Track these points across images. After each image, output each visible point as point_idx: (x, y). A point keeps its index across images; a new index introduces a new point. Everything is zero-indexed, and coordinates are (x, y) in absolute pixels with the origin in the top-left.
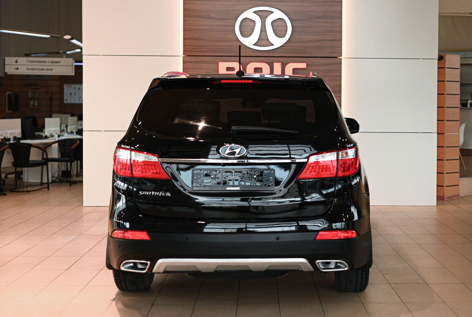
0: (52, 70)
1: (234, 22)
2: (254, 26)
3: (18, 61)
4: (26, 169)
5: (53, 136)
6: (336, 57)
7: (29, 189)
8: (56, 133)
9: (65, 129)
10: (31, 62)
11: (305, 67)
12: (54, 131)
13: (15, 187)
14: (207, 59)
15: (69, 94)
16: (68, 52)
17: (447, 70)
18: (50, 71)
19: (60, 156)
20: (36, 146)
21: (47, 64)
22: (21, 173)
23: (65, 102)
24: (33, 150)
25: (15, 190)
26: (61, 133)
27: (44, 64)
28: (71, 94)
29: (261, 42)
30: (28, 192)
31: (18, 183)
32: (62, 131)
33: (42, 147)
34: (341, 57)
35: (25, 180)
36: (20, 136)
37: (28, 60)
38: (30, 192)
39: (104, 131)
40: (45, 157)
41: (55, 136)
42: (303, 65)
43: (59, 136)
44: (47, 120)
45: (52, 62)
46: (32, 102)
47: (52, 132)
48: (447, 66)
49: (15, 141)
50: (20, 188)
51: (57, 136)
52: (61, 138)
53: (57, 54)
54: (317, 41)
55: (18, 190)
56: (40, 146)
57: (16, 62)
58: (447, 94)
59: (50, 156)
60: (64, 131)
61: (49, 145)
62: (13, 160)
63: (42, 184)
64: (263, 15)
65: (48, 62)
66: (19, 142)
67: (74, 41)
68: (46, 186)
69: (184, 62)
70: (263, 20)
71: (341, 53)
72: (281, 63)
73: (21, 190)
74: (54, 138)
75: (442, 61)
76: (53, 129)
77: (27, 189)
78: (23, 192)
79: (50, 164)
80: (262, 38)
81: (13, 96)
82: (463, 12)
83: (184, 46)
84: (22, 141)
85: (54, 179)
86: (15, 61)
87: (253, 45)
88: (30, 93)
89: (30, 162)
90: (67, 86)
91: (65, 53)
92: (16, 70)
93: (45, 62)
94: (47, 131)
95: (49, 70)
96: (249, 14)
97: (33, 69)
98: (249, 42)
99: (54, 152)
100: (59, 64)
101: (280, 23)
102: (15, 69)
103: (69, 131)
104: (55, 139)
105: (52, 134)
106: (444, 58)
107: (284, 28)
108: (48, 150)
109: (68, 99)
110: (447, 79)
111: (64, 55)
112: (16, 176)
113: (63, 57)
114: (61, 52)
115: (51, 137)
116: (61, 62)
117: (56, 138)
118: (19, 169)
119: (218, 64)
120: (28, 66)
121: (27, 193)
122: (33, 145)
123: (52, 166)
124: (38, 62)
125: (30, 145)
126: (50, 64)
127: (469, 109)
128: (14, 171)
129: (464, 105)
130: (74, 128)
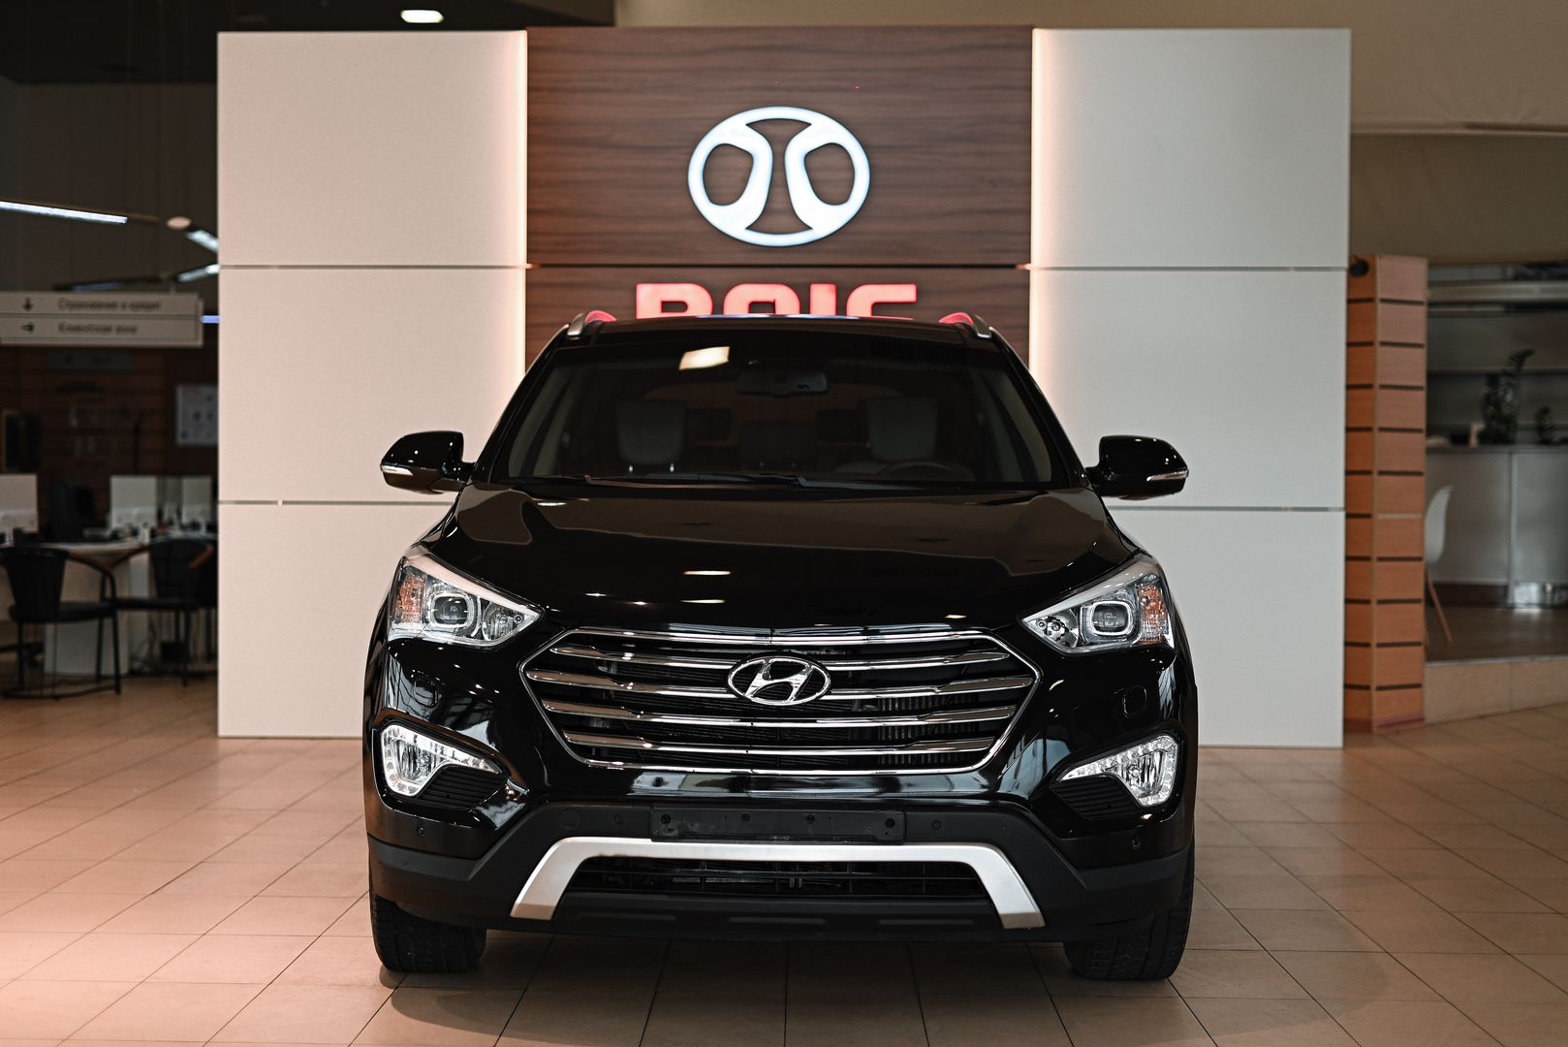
0: (133, 330)
1: (685, 157)
2: (750, 170)
3: (32, 302)
4: (50, 628)
5: (135, 532)
6: (1013, 266)
7: (59, 691)
8: (146, 525)
9: (175, 516)
10: (73, 305)
11: (912, 298)
12: (140, 517)
13: (16, 685)
14: (602, 274)
15: (192, 417)
16: (186, 277)
18: (129, 335)
19: (155, 593)
20: (82, 560)
21: (119, 311)
22: (39, 648)
23: (180, 441)
24: (71, 570)
25: (16, 694)
26: (158, 525)
27: (111, 312)
28: (197, 416)
29: (771, 221)
30: (57, 698)
31: (27, 676)
32: (162, 519)
33: (103, 562)
34: (1028, 266)
35: (48, 668)
36: (35, 532)
37: (63, 301)
38: (63, 700)
40: (108, 594)
41: (140, 534)
42: (906, 293)
43: (153, 534)
44: (118, 484)
45: (136, 306)
46: (79, 442)
47: (133, 520)
49: (19, 543)
50: (31, 688)
51: (146, 531)
52: (160, 538)
53: (152, 283)
54: (950, 213)
55: (26, 693)
56: (96, 559)
57: (28, 306)
59: (123, 593)
60: (169, 522)
61: (124, 558)
62: (11, 602)
63: (99, 677)
64: (779, 135)
65: (124, 306)
66: (33, 545)
67: (200, 237)
68: (112, 683)
69: (529, 286)
70: (779, 148)
71: (1028, 252)
72: (833, 287)
73: (36, 693)
74: (140, 537)
75: (1363, 280)
76: (135, 511)
77: (53, 692)
78: (41, 697)
79: (123, 617)
80: (775, 207)
81: (22, 424)
82: (1440, 121)
83: (529, 235)
85: (137, 665)
86: (24, 302)
87: (746, 229)
88: (73, 415)
89: (62, 609)
90: (184, 393)
91: (175, 279)
92: (26, 331)
93: (113, 306)
94: (117, 519)
95: (127, 330)
96: (735, 130)
97: (77, 329)
98: (734, 220)
99: (138, 580)
100: (155, 312)
102: (24, 328)
103: (185, 520)
104: (141, 542)
105: (131, 525)
107: (846, 175)
108: (117, 573)
109: (190, 431)
111: (172, 284)
112: (20, 658)
113: (166, 290)
114: (164, 275)
115: (129, 533)
116: (163, 305)
117: (143, 536)
118: (29, 636)
119: (636, 289)
120: (61, 321)
122: (73, 557)
123: (129, 623)
124: (94, 305)
125: (66, 555)
126: (128, 311)
127: (1473, 451)
128: (13, 640)
129: (1460, 438)
130: (202, 513)
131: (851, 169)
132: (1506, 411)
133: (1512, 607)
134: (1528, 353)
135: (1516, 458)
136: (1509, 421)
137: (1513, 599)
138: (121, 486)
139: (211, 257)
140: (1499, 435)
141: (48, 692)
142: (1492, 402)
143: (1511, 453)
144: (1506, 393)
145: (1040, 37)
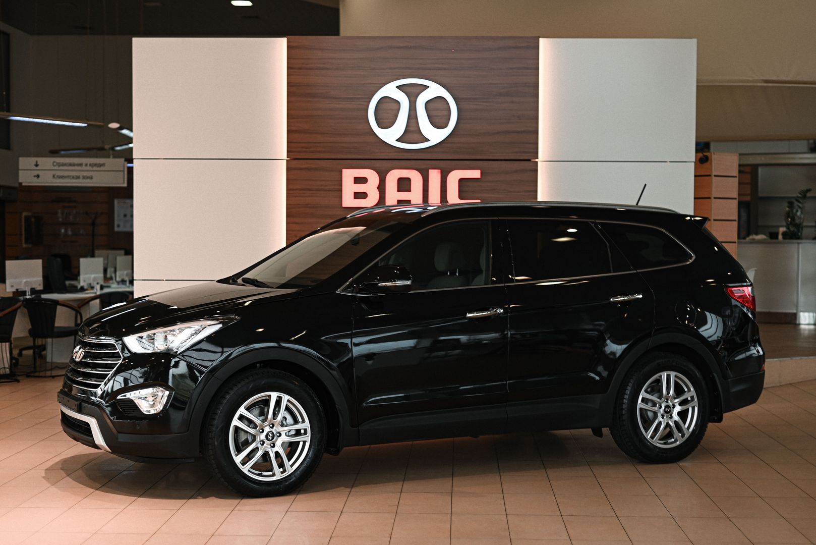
0: (91, 178)
1: (365, 103)
2: (399, 110)
3: (38, 163)
4: (49, 340)
5: (92, 288)
6: (529, 160)
7: (54, 373)
8: (98, 283)
9: (113, 275)
10: (60, 165)
11: (479, 176)
12: (95, 279)
13: (33, 370)
14: (324, 164)
15: (122, 216)
16: (118, 148)
17: (714, 179)
18: (88, 180)
20: (64, 304)
21: (84, 168)
22: (44, 348)
23: (116, 229)
24: (60, 310)
25: (32, 375)
26: (104, 282)
27: (79, 168)
28: (125, 216)
29: (410, 137)
30: (53, 377)
31: (38, 364)
32: (106, 279)
33: (75, 305)
34: (537, 160)
35: (49, 359)
36: (40, 288)
37: (54, 162)
38: (56, 378)
39: (166, 280)
40: (79, 321)
41: (95, 288)
42: (476, 174)
43: (102, 288)
44: (83, 262)
45: (92, 165)
46: (63, 231)
47: (91, 281)
48: (714, 173)
49: (33, 296)
50: (39, 372)
51: (98, 287)
52: (106, 290)
53: (100, 151)
54: (498, 133)
55: (37, 374)
56: (71, 303)
57: (37, 165)
58: (714, 220)
60: (111, 278)
61: (86, 302)
62: (30, 327)
64: (412, 92)
65: (86, 165)
66: (40, 296)
67: (125, 132)
69: (289, 169)
70: (412, 99)
71: (537, 153)
72: (439, 171)
73: (42, 374)
74: (95, 290)
75: (706, 165)
76: (93, 276)
77: (51, 373)
78: (45, 377)
80: (411, 129)
81: (33, 220)
82: (751, 79)
83: (288, 142)
84: (44, 296)
86: (35, 163)
87: (396, 140)
88: (60, 215)
89: (55, 330)
90: (118, 203)
91: (113, 149)
92: (36, 178)
93: (81, 165)
94: (83, 281)
95: (88, 178)
96: (391, 90)
97: (62, 177)
98: (391, 136)
100: (102, 168)
101: (440, 105)
102: (35, 176)
103: (118, 279)
104: (96, 293)
105: (90, 284)
106: (710, 158)
107: (445, 113)
108: (83, 310)
109: (121, 224)
110: (714, 194)
111: (111, 152)
112: (34, 352)
113: (109, 157)
114: (107, 147)
115: (90, 289)
116: (106, 165)
117: (97, 290)
118: (39, 342)
119: (342, 172)
120: (54, 172)
121: (51, 378)
122: (60, 302)
124: (70, 165)
125: (56, 303)
126: (89, 168)
127: (780, 243)
128: (31, 344)
129: (774, 236)
130: (127, 275)
131: (449, 110)
132: (797, 221)
133: (799, 324)
134: (809, 190)
135: (801, 246)
136: (799, 227)
137: (799, 321)
138: (85, 263)
139: (130, 140)
140: (794, 234)
141: (48, 373)
142: (790, 215)
143: (798, 243)
144: (797, 211)
145: (543, 43)
